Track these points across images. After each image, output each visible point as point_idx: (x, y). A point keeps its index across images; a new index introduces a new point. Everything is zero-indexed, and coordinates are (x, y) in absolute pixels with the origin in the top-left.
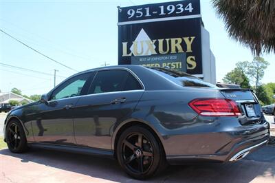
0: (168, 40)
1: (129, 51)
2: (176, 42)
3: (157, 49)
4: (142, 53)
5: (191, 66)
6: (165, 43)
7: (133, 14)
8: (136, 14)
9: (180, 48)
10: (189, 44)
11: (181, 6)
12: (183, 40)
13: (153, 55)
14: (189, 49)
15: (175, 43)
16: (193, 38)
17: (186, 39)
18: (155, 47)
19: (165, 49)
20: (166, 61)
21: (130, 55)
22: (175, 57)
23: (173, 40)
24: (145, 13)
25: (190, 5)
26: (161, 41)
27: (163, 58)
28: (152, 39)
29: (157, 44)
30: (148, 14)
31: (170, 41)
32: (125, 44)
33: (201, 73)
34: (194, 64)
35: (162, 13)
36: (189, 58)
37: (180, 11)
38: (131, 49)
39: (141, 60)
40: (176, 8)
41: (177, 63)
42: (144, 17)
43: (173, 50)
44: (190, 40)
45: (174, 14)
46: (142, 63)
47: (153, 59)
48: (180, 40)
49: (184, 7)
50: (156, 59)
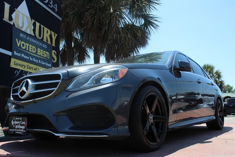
0: (42, 27)
3: (34, 30)
4: (22, 27)
5: (54, 59)
6: (40, 28)
9: (49, 39)
10: (54, 38)
11: (52, 2)
12: (51, 33)
15: (47, 33)
17: (53, 34)
18: (33, 28)
19: (40, 35)
20: (41, 48)
22: (45, 46)
23: (45, 29)
26: (38, 24)
27: (38, 42)
28: (31, 18)
31: (43, 29)
32: (7, 6)
34: (56, 59)
36: (53, 51)
37: (51, 5)
38: (13, 16)
39: (21, 35)
41: (47, 53)
44: (55, 35)
45: (46, 4)
46: (22, 39)
48: (49, 32)
50: (34, 41)
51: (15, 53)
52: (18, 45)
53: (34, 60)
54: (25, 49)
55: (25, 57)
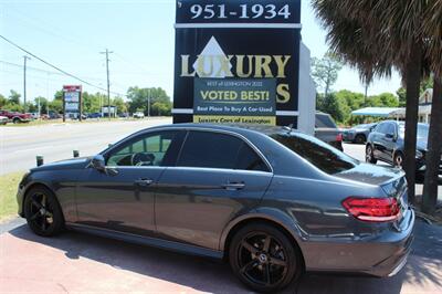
0: (250, 57)
1: (191, 70)
2: (263, 61)
3: (234, 70)
4: (211, 73)
5: (282, 98)
6: (246, 61)
7: (199, 13)
8: (204, 13)
9: (268, 71)
10: (281, 66)
11: (274, 7)
12: (273, 60)
13: (227, 78)
14: (281, 74)
15: (261, 63)
16: (287, 58)
17: (278, 59)
18: (231, 66)
19: (245, 70)
20: (248, 89)
21: (193, 75)
22: (260, 84)
23: (259, 58)
24: (218, 13)
25: (286, 7)
26: (240, 58)
27: (242, 83)
28: (227, 54)
29: (234, 62)
30: (222, 15)
31: (254, 59)
32: (185, 58)
33: (296, 109)
34: (287, 96)
35: (244, 15)
36: (281, 86)
37: (271, 15)
38: (194, 66)
39: (209, 84)
40: (265, 10)
41: (263, 93)
42: (216, 20)
43: (258, 73)
44: (283, 59)
45: (261, 20)
46: (211, 89)
47: (227, 84)
48: (268, 59)
49: (277, 10)
50: (232, 84)
51: (199, 108)
52: (205, 98)
53: (233, 109)
54: (218, 99)
55: (216, 109)
